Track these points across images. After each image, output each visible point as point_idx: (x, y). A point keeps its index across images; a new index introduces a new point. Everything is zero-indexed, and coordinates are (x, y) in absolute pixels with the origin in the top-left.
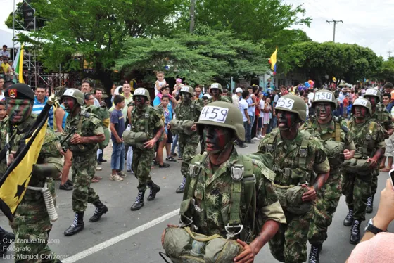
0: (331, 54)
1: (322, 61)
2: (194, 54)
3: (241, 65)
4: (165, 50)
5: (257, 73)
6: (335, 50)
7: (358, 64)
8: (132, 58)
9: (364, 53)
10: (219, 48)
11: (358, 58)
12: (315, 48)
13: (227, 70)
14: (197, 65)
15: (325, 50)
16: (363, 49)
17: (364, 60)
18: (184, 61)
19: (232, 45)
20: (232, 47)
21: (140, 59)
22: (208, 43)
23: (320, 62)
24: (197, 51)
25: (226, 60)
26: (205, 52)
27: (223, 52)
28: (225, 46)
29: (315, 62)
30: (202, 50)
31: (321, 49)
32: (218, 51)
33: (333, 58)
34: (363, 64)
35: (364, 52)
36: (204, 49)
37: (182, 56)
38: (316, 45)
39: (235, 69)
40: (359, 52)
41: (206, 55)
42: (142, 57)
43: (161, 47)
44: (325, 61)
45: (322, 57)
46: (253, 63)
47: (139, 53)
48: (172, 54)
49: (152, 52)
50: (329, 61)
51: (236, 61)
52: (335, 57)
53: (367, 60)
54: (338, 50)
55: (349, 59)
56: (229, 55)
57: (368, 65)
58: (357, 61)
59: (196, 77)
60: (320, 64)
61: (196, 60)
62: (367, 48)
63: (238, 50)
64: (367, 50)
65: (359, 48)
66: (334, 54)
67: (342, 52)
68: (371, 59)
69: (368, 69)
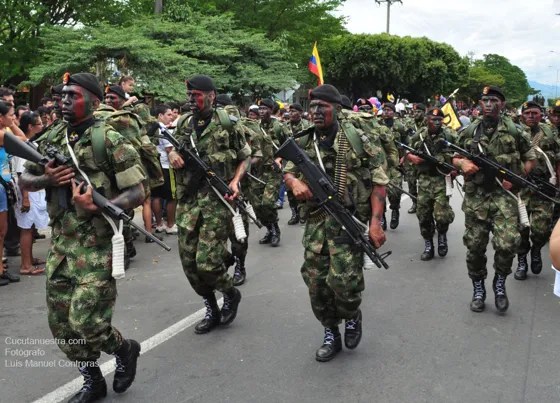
0: (389, 55)
2: (169, 52)
3: (248, 74)
4: (120, 45)
5: (275, 86)
6: (395, 47)
7: (430, 69)
8: (59, 61)
9: (440, 52)
10: (209, 44)
11: (430, 60)
13: (224, 81)
14: (176, 71)
15: (378, 46)
16: (437, 45)
17: (439, 62)
18: (153, 64)
19: (232, 40)
20: (232, 44)
21: (75, 63)
22: (190, 35)
23: (372, 68)
24: (173, 48)
25: (221, 63)
26: (186, 50)
27: (217, 52)
28: (220, 42)
29: (361, 70)
30: (181, 47)
31: (370, 44)
32: (208, 50)
33: (391, 61)
34: (438, 69)
35: (438, 50)
36: (186, 45)
37: (151, 55)
38: (363, 37)
39: (238, 80)
40: (432, 50)
41: (189, 54)
42: (78, 60)
43: (111, 40)
44: (380, 66)
45: (373, 60)
46: (268, 70)
47: (73, 52)
48: (132, 52)
49: (95, 49)
50: (386, 67)
51: (240, 66)
52: (395, 58)
53: (445, 61)
54: (401, 47)
55: (417, 62)
56: (226, 57)
57: (445, 71)
58: (428, 65)
59: (175, 92)
60: (370, 72)
61: (172, 63)
62: (444, 44)
63: (241, 48)
64: (443, 47)
65: (431, 44)
66: (394, 54)
67: (406, 50)
68: (451, 61)
69: (447, 77)
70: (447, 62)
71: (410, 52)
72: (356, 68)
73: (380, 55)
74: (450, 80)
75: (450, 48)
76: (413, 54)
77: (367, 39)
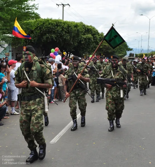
0: (63, 30)
1: (54, 36)
6: (66, 26)
7: (85, 39)
9: (89, 30)
11: (84, 34)
12: (47, 23)
15: (57, 25)
16: (88, 26)
17: (90, 36)
23: (53, 37)
29: (47, 38)
31: (52, 24)
33: (64, 33)
34: (89, 39)
35: (88, 29)
38: (48, 20)
40: (85, 29)
44: (58, 36)
45: (54, 33)
50: (61, 36)
52: (66, 32)
54: (69, 26)
55: (78, 35)
57: (93, 40)
58: (85, 36)
60: (52, 39)
62: (91, 26)
64: (91, 28)
65: (84, 25)
66: (65, 30)
67: (71, 28)
68: (95, 34)
69: (93, 43)
70: (93, 35)
71: (74, 29)
72: (45, 37)
73: (58, 31)
74: (94, 44)
75: (94, 28)
76: (75, 30)
77: (50, 21)
